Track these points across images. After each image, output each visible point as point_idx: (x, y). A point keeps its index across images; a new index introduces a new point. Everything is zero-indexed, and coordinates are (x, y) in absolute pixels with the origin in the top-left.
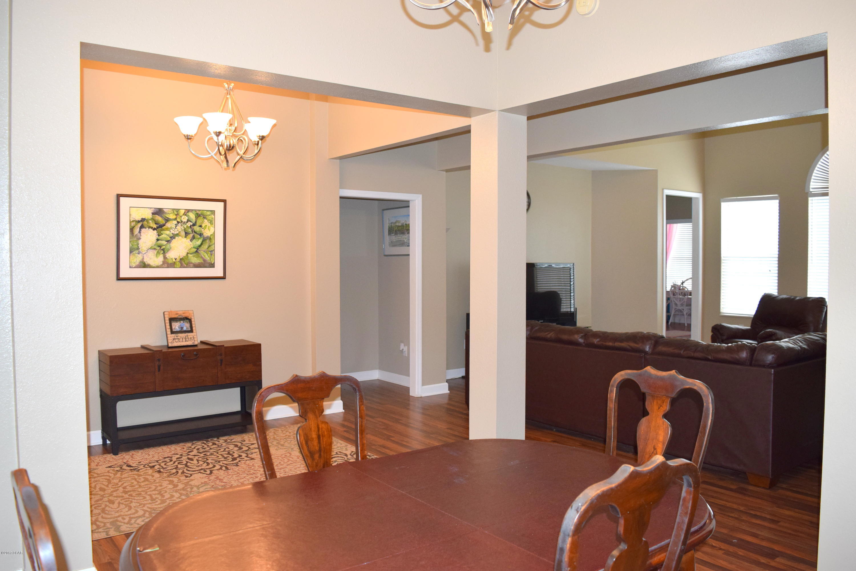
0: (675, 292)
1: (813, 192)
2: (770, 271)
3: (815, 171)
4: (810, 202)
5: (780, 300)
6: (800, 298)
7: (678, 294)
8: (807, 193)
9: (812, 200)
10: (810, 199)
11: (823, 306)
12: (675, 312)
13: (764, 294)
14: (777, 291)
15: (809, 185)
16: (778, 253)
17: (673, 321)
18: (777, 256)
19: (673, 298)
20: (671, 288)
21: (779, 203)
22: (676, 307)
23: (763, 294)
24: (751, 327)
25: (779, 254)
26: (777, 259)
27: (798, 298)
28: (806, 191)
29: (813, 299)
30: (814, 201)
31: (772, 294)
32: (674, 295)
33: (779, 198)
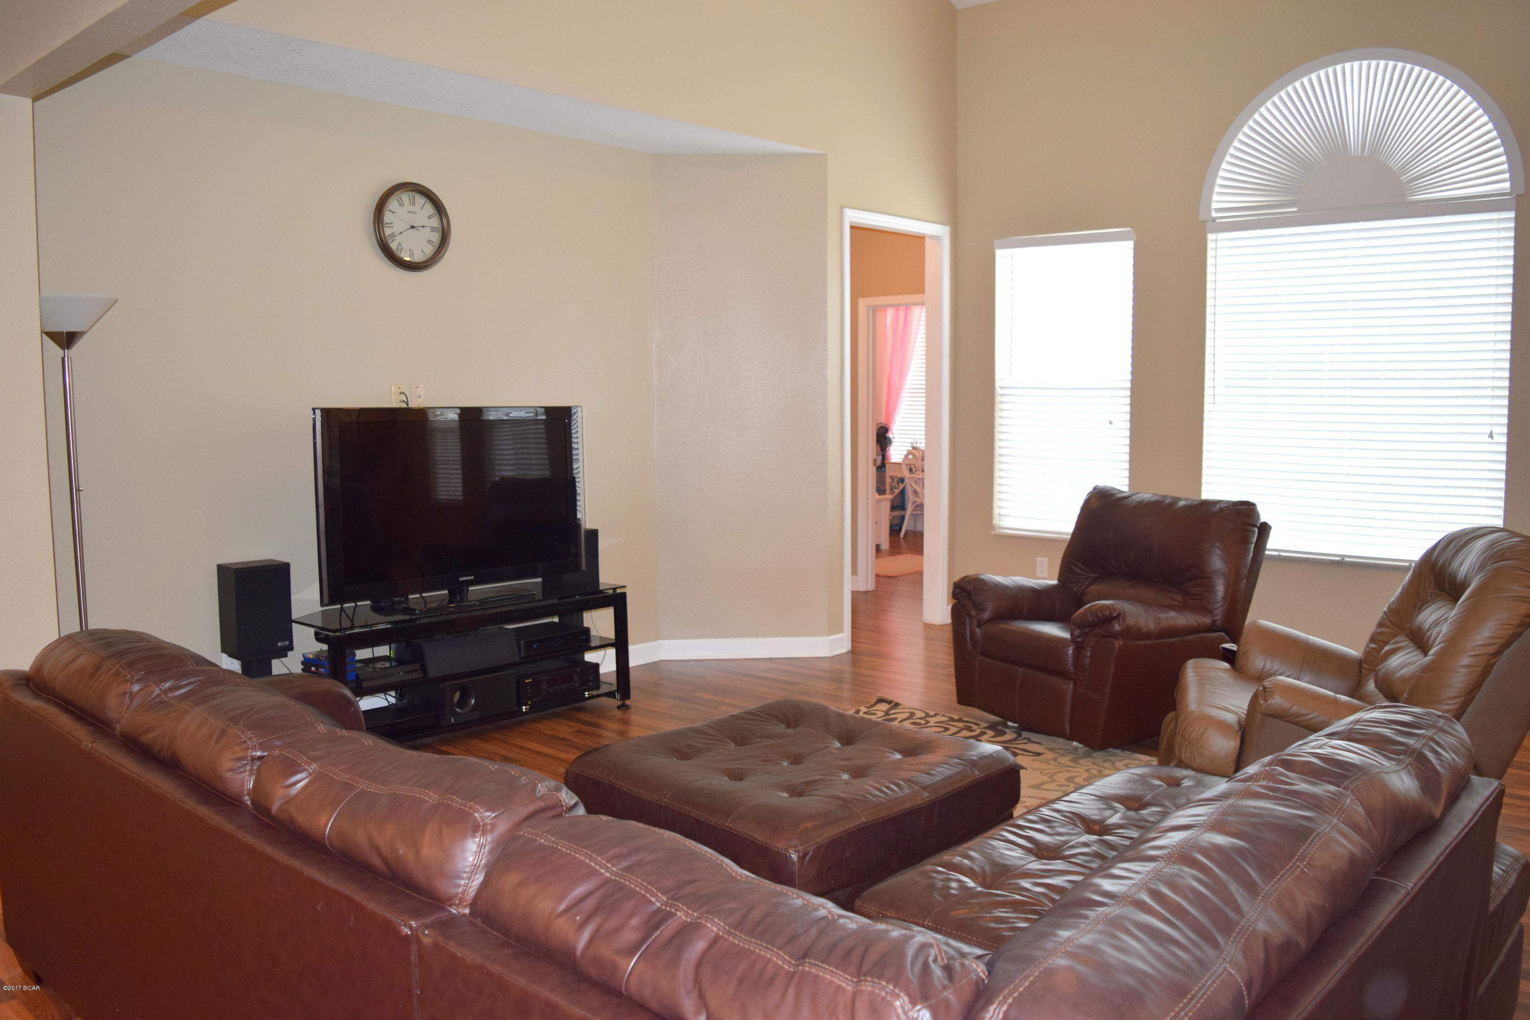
0: (912, 466)
1: (1218, 221)
2: (1111, 423)
3: (1224, 166)
4: (1210, 245)
5: (1135, 506)
6: (1189, 502)
7: (920, 470)
8: (1204, 223)
9: (1216, 240)
10: (1211, 237)
11: (1249, 528)
12: (913, 510)
13: (1095, 488)
14: (1127, 481)
15: (1210, 201)
16: (1130, 377)
17: (911, 528)
18: (1129, 385)
19: (909, 478)
20: (907, 456)
21: (1136, 249)
22: (916, 499)
23: (1091, 489)
24: (1059, 579)
25: (1132, 381)
26: (1128, 393)
27: (1182, 503)
28: (1201, 218)
29: (1223, 505)
30: (1220, 244)
31: (1114, 489)
32: (911, 470)
33: (1134, 237)
